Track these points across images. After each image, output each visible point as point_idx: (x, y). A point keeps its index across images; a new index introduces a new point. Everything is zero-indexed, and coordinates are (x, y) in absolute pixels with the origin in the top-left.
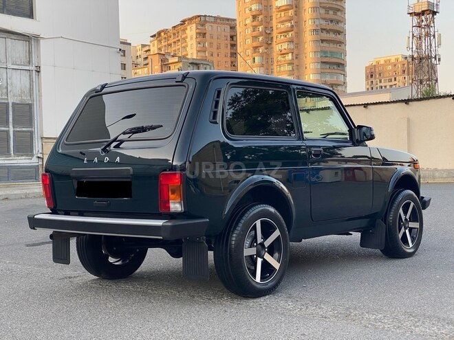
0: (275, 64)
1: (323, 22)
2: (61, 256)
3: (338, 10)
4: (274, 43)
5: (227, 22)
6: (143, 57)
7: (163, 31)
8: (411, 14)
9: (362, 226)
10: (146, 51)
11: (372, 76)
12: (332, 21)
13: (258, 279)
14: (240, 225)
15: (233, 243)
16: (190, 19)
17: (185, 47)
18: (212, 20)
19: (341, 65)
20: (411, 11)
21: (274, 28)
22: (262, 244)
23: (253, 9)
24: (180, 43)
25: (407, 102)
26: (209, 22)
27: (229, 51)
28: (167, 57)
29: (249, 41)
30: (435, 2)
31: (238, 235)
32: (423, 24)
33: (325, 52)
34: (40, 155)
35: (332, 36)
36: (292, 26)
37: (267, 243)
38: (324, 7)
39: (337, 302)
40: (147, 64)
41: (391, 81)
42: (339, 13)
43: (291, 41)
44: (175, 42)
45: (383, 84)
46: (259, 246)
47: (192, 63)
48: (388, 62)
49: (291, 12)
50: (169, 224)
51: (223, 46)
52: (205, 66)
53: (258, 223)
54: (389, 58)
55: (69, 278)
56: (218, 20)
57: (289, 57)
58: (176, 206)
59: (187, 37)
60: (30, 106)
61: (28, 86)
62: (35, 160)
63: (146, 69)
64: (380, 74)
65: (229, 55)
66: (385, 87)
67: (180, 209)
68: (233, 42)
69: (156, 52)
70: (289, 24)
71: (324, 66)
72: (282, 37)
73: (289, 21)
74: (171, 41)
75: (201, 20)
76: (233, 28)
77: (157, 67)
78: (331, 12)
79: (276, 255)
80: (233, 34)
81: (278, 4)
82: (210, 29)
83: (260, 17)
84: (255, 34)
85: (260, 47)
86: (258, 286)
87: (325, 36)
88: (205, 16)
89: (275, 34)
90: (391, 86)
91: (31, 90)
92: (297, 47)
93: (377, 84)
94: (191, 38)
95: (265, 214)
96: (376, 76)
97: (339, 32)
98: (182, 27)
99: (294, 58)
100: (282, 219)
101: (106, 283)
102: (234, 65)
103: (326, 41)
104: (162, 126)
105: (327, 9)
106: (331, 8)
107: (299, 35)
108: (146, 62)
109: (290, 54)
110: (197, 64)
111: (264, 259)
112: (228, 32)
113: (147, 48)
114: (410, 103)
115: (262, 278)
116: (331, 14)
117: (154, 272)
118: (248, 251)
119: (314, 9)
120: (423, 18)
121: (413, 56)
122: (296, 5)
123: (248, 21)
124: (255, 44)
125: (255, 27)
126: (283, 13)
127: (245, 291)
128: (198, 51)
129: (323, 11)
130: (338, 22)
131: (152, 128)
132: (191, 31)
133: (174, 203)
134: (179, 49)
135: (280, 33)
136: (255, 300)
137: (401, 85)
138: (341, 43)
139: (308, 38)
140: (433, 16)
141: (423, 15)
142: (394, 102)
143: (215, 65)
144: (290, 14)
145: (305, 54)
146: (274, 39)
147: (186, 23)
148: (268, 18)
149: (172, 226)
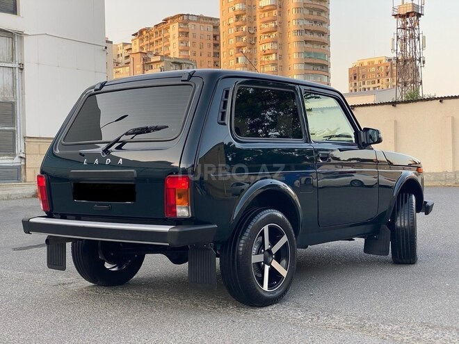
0: (259, 64)
1: (307, 23)
2: (56, 261)
3: (322, 11)
4: (258, 44)
5: (210, 22)
6: (124, 55)
7: (144, 29)
8: (395, 16)
9: (366, 232)
10: (128, 50)
11: (355, 78)
12: (315, 22)
13: (266, 287)
14: (248, 231)
15: (241, 249)
16: (173, 18)
17: (167, 46)
18: (195, 19)
19: (324, 67)
20: (396, 13)
21: (258, 28)
22: (269, 251)
23: (236, 8)
24: (162, 42)
25: (394, 104)
26: (192, 21)
27: (212, 50)
28: (149, 56)
29: (232, 41)
30: (420, 5)
31: (246, 241)
32: (408, 26)
33: (309, 53)
34: (22, 155)
35: (315, 37)
36: (276, 27)
37: (275, 250)
38: (308, 8)
39: (348, 312)
40: (129, 63)
41: (374, 83)
42: (323, 14)
43: (274, 42)
44: (157, 41)
45: (366, 86)
46: (267, 253)
47: (174, 63)
48: (371, 64)
49: (275, 13)
50: (176, 230)
51: (205, 46)
52: (187, 66)
53: (266, 228)
54: (372, 60)
55: (64, 284)
56: (200, 19)
57: (273, 57)
58: (183, 211)
59: (169, 36)
60: (13, 104)
61: (11, 83)
62: (17, 160)
63: (128, 68)
64: (363, 76)
65: (212, 55)
66: (369, 89)
67: (187, 215)
68: (216, 42)
69: (138, 51)
70: (273, 25)
71: (308, 67)
72: (266, 37)
73: (273, 21)
74: (154, 39)
75: (184, 19)
76: (216, 27)
77: (139, 66)
78: (315, 13)
79: (284, 262)
80: (217, 33)
81: (262, 4)
82: (193, 28)
83: (244, 17)
84: (238, 34)
85: (244, 46)
86: (266, 295)
87: (309, 36)
88: (188, 15)
89: (258, 34)
90: (374, 88)
91: (14, 87)
92: (281, 48)
93: (360, 86)
94: (174, 38)
95: (272, 219)
96: (359, 78)
97: (323, 34)
98: (165, 26)
99: (278, 58)
100: (290, 225)
101: (102, 290)
102: (216, 64)
103: (310, 42)
104: (167, 127)
105: (311, 10)
106: (314, 9)
107: (282, 35)
108: (128, 60)
109: (274, 55)
110: (179, 64)
111: (271, 266)
112: (211, 31)
113: (128, 47)
114: (397, 105)
115: (270, 286)
116: (315, 16)
117: (151, 278)
118: (256, 258)
119: (298, 9)
120: (408, 20)
121: (397, 58)
122: (280, 6)
123: (232, 21)
124: (238, 44)
125: (238, 27)
126: (266, 14)
127: (252, 300)
128: (181, 51)
129: (307, 12)
130: (322, 23)
131: (157, 129)
132: (174, 30)
133: (181, 208)
134: (161, 48)
135: (264, 33)
136: (262, 310)
137: (385, 87)
138: (325, 44)
139: (292, 38)
140: (417, 18)
141: (408, 17)
142: (381, 104)
143: (198, 64)
144: (274, 14)
145: (289, 54)
146: (258, 40)
147: (169, 21)
148: (252, 18)
149: (179, 232)
